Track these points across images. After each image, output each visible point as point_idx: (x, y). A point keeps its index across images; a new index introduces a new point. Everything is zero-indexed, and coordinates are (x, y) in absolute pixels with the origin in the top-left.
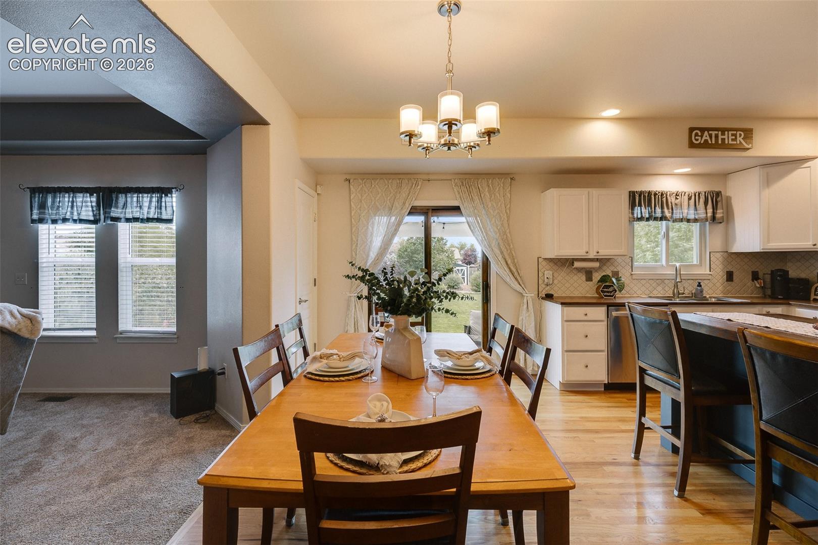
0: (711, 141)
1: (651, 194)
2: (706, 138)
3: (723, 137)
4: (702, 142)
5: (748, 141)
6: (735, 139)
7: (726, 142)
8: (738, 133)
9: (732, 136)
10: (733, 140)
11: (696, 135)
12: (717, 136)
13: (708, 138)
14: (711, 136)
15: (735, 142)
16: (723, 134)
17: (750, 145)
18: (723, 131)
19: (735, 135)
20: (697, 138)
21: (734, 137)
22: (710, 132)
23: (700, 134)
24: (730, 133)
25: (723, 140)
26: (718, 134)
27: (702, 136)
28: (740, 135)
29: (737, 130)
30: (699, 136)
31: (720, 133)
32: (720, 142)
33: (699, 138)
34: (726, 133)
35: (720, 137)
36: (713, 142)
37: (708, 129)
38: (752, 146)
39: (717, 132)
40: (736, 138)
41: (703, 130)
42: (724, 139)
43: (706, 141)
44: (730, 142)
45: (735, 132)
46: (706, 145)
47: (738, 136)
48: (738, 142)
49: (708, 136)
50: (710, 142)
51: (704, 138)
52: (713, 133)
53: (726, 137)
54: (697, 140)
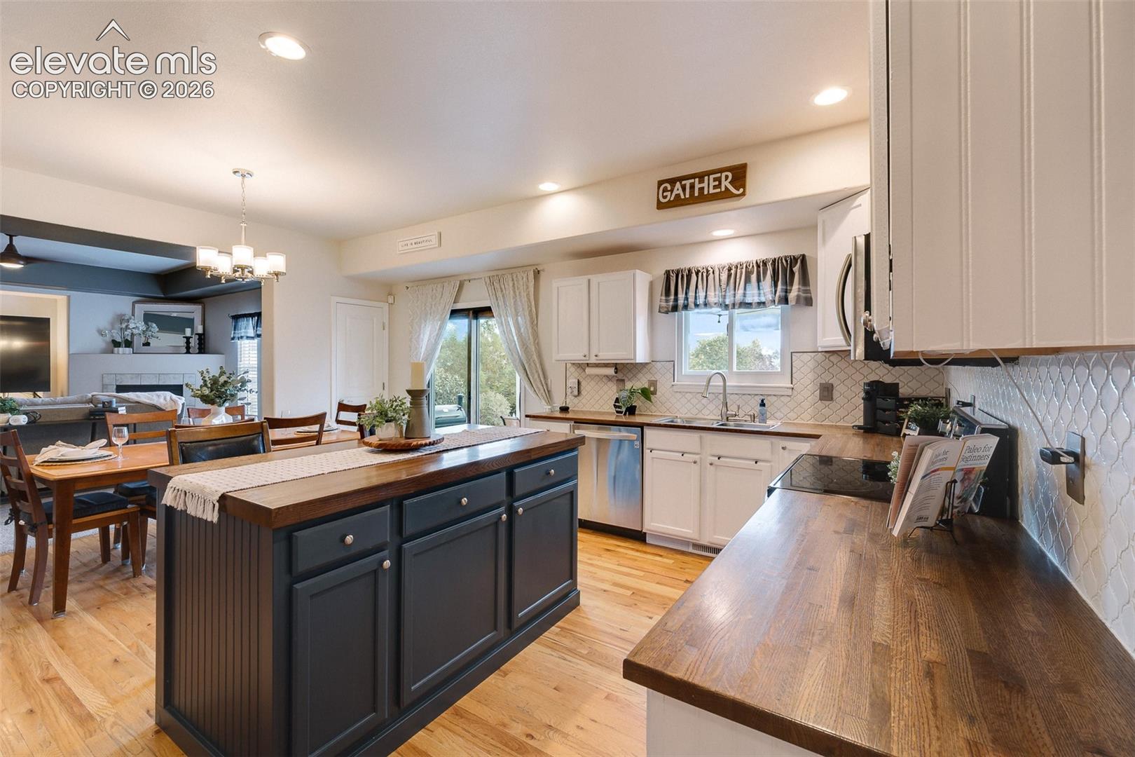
0: (685, 195)
1: (692, 273)
2: (678, 192)
3: (701, 185)
4: (672, 199)
5: (738, 184)
6: (719, 186)
7: (706, 193)
8: (724, 174)
9: (714, 181)
10: (715, 187)
11: (665, 190)
12: (692, 186)
13: (680, 191)
14: (684, 188)
15: (718, 190)
16: (701, 181)
17: (741, 190)
18: (701, 176)
19: (719, 179)
20: (665, 194)
21: (717, 183)
22: (683, 182)
23: (669, 188)
24: (712, 177)
25: (701, 189)
26: (694, 183)
27: (672, 191)
28: (727, 177)
29: (721, 171)
30: (669, 191)
31: (697, 180)
32: (696, 194)
33: (669, 194)
34: (706, 178)
35: (697, 186)
36: (687, 196)
37: (681, 179)
38: (744, 191)
39: (693, 181)
40: (720, 184)
41: (672, 182)
42: (703, 188)
43: (678, 196)
44: (712, 191)
45: (719, 175)
46: (678, 202)
47: (723, 179)
48: (723, 189)
49: (680, 189)
50: (683, 197)
51: (675, 192)
52: (688, 183)
53: (705, 185)
54: (665, 197)
